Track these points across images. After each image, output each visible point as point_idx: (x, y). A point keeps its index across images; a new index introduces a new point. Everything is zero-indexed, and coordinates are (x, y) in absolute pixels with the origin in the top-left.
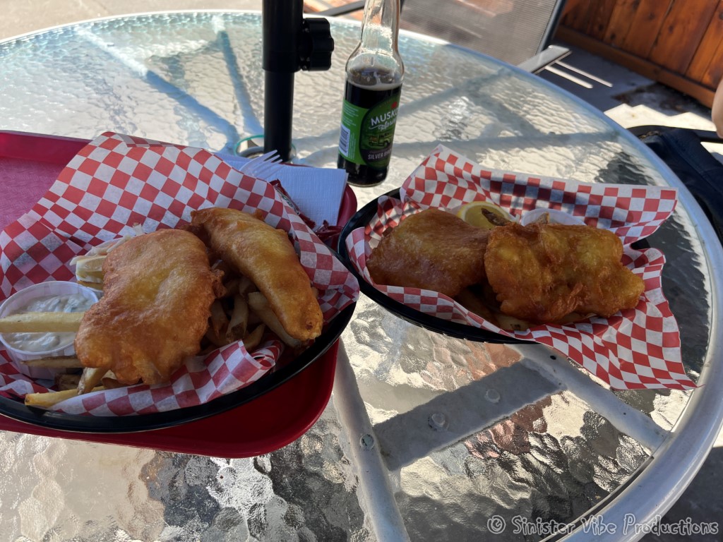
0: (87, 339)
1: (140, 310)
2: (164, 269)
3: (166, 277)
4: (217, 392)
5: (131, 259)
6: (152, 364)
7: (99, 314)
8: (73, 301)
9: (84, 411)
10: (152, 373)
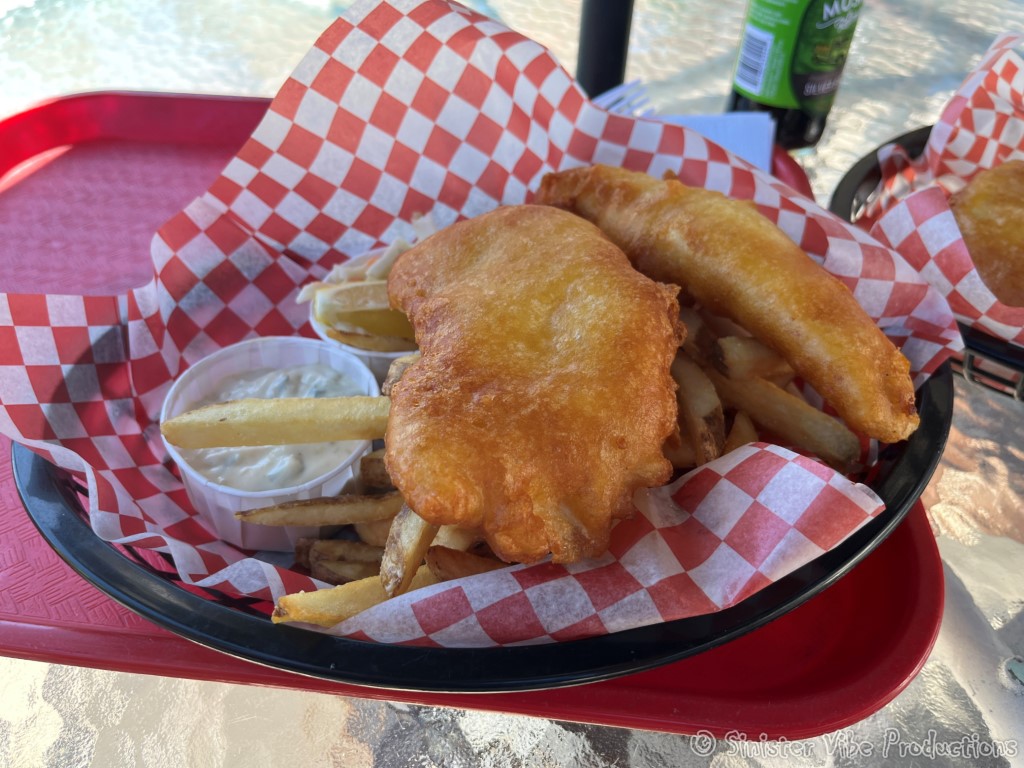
0: (420, 449)
1: (526, 379)
2: (551, 283)
3: (561, 300)
4: (759, 577)
5: (457, 268)
6: (567, 511)
7: (431, 388)
8: (313, 379)
9: (419, 633)
10: (567, 531)
